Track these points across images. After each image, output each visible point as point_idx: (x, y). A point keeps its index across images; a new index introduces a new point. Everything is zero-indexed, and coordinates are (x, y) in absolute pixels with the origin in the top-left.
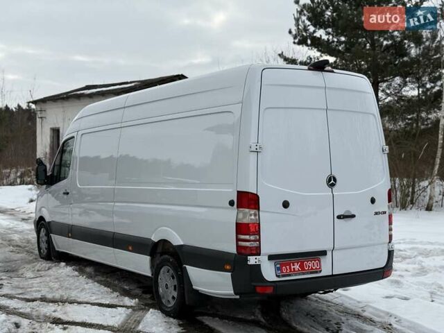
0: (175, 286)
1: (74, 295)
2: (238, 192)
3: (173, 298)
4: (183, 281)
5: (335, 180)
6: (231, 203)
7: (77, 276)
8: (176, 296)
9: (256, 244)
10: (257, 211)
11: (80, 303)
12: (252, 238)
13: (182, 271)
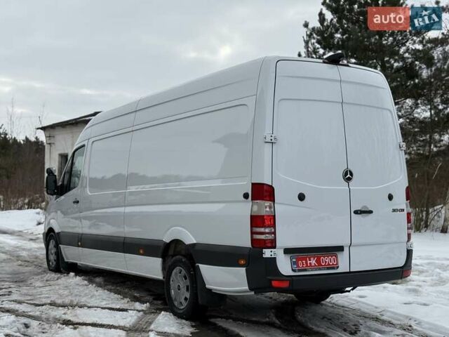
0: (187, 287)
1: (83, 300)
2: (253, 184)
3: (186, 299)
4: (196, 280)
5: (351, 174)
6: (246, 196)
7: (86, 285)
8: (188, 297)
9: (270, 237)
10: (272, 203)
11: (89, 307)
12: (267, 230)
13: (194, 271)
